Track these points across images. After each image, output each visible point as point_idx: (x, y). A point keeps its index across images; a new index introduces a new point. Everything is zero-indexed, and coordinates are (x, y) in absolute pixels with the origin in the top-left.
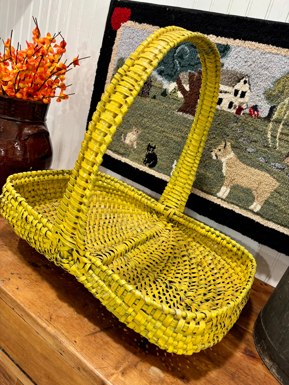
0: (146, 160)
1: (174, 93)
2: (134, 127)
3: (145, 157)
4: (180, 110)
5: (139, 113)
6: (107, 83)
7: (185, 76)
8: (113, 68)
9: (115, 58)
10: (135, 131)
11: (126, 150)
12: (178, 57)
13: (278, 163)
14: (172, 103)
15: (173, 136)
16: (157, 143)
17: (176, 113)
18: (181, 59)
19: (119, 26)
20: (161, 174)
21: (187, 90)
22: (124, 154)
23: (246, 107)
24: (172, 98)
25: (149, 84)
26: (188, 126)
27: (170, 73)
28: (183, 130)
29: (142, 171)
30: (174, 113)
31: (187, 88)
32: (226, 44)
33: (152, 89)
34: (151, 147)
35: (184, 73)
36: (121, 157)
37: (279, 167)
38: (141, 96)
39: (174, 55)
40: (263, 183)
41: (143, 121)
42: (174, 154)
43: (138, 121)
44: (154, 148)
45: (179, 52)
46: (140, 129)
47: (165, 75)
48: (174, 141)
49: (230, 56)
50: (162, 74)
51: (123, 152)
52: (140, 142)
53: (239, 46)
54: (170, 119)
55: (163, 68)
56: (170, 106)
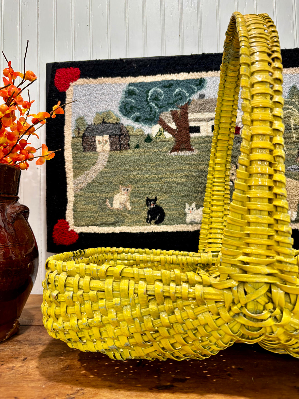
0: (150, 217)
1: (160, 135)
2: (120, 187)
3: (147, 215)
4: (173, 150)
5: (123, 169)
6: (66, 149)
7: (167, 115)
8: (71, 131)
9: (70, 119)
10: (124, 190)
11: (117, 217)
12: (153, 100)
13: (293, 165)
14: (161, 146)
15: (174, 179)
16: (157, 194)
17: (170, 154)
18: (157, 101)
19: (68, 87)
20: (174, 226)
21: (174, 128)
22: (116, 223)
23: (242, 126)
24: (160, 141)
25: (126, 135)
26: (188, 162)
27: (148, 117)
28: (184, 169)
29: (148, 233)
30: (167, 155)
31: (173, 126)
32: (199, 78)
33: (132, 139)
34: (151, 200)
35: (166, 113)
36: (113, 228)
37: (297, 168)
38: (120, 150)
39: (147, 99)
40: (289, 189)
41: (132, 176)
42: (183, 197)
43: (124, 178)
44: (156, 199)
45: (152, 95)
46: (130, 186)
47: (143, 120)
48: (178, 184)
49: (208, 87)
50: (140, 120)
51: (114, 220)
52: (135, 200)
53: (213, 77)
54: (165, 162)
55: (138, 114)
56: (160, 149)
